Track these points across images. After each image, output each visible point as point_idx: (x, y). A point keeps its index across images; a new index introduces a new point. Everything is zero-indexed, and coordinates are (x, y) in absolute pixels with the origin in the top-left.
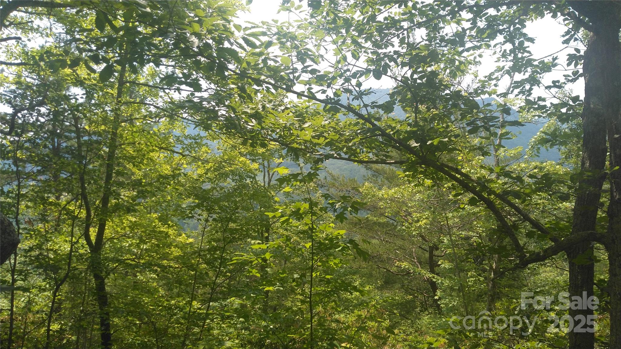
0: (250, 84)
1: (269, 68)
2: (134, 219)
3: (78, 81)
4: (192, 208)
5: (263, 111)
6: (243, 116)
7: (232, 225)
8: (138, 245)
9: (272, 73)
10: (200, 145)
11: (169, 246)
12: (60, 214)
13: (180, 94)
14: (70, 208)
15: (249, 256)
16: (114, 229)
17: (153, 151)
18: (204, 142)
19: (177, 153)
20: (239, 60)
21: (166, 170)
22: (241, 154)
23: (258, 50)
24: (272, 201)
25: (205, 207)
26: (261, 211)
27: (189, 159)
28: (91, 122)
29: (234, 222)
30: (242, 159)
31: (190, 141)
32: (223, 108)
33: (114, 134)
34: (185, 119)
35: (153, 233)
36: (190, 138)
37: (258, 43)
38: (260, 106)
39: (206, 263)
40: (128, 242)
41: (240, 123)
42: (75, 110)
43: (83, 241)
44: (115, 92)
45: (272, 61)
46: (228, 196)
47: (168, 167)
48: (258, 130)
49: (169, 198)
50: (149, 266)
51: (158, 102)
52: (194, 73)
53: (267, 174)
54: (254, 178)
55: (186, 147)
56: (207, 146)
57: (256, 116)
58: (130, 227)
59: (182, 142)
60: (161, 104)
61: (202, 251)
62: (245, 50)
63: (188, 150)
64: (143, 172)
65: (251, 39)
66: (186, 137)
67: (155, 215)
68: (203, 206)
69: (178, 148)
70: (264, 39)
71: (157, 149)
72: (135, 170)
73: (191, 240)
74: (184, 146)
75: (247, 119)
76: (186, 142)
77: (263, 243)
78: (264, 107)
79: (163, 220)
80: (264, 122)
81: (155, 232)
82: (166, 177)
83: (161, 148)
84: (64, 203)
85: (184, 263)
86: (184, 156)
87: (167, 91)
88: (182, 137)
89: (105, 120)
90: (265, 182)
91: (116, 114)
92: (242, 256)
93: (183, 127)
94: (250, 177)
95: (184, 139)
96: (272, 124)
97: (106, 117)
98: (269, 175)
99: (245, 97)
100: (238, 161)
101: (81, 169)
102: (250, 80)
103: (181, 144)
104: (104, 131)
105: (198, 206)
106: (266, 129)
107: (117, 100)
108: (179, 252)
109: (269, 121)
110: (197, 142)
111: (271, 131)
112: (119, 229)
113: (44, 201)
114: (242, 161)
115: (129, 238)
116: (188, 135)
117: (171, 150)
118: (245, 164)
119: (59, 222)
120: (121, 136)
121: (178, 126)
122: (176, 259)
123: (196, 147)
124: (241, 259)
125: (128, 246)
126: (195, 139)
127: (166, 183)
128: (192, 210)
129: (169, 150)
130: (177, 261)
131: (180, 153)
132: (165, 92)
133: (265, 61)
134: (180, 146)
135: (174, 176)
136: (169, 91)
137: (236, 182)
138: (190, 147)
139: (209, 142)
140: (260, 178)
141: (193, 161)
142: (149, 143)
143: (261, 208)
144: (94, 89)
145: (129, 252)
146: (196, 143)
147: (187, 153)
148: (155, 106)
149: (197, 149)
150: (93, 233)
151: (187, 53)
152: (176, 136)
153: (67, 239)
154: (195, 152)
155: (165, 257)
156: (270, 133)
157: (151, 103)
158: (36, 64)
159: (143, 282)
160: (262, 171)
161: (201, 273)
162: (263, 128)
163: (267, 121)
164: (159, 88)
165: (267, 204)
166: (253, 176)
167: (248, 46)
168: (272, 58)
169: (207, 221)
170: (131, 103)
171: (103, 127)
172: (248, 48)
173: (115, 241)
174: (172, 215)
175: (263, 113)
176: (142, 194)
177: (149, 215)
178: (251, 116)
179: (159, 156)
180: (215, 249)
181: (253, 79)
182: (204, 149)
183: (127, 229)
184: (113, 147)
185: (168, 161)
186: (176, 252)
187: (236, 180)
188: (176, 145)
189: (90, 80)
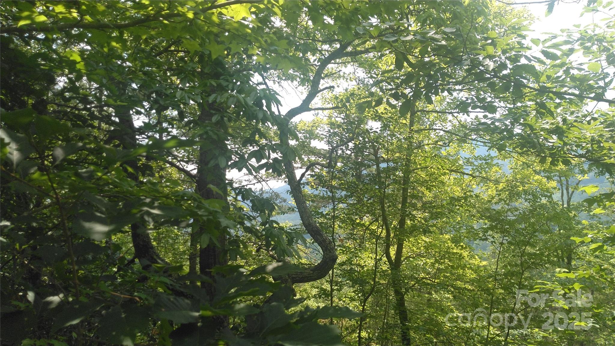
0: (551, 99)
1: (573, 78)
2: (427, 240)
3: (376, 116)
4: (485, 231)
5: (563, 124)
6: (542, 133)
7: (529, 249)
8: (433, 265)
9: (578, 83)
10: (490, 165)
11: (464, 267)
12: (365, 233)
13: (469, 116)
14: (373, 228)
15: (553, 286)
16: (410, 248)
17: (445, 174)
18: (495, 162)
19: (467, 174)
20: (537, 75)
21: (458, 192)
22: (537, 173)
23: (558, 62)
24: (574, 222)
25: (499, 229)
26: (560, 234)
27: (478, 180)
28: (387, 150)
29: (533, 246)
30: (537, 177)
31: (480, 162)
32: (519, 127)
33: (409, 160)
34: (474, 140)
35: (448, 254)
36: (480, 159)
37: (559, 53)
38: (559, 119)
39: (502, 288)
40: (422, 261)
41: (538, 141)
42: (375, 142)
43: (385, 259)
44: (408, 122)
45: (576, 70)
46: (523, 218)
47: (458, 189)
48: (559, 147)
49: (459, 219)
50: (443, 286)
51: (447, 126)
52: (482, 93)
53: (565, 191)
54: (550, 197)
55: (477, 168)
56: (498, 166)
57: (558, 131)
58: (425, 247)
59: (472, 164)
60: (450, 128)
61: (498, 275)
62: (544, 63)
63: (478, 171)
64: (433, 194)
65: (551, 50)
66: (476, 158)
67: (447, 236)
68: (497, 229)
69: (468, 170)
70: (566, 48)
71: (447, 171)
72: (427, 193)
73: (484, 263)
74: (474, 168)
75: (546, 136)
76: (476, 163)
77: (570, 272)
78: (564, 120)
79: (456, 241)
80: (567, 137)
81: (449, 253)
82: (458, 199)
83: (452, 171)
84: (368, 223)
85: (480, 287)
86: (474, 177)
87: (455, 115)
88: (472, 159)
89: (400, 148)
90: (563, 201)
91: (410, 142)
92: (545, 284)
93: (472, 148)
94: (546, 196)
95: (474, 160)
96: (576, 137)
97: (401, 145)
98: (568, 193)
99: (545, 113)
100: (533, 179)
101: (381, 193)
102: (551, 95)
103: (471, 165)
104: (399, 158)
105: (492, 228)
106: (570, 145)
107: (410, 128)
108: (473, 275)
109: (573, 135)
110: (488, 161)
111: (576, 146)
112: (415, 249)
113: (353, 222)
114: (538, 179)
115: (423, 257)
116: (478, 157)
117: (461, 172)
118: (540, 183)
119: (363, 240)
120: (415, 163)
121: (467, 147)
122: (472, 282)
123: (486, 168)
124: (544, 288)
125: (423, 265)
126: (485, 160)
127: (459, 206)
128: (485, 232)
129: (459, 172)
130: (473, 284)
131: (471, 175)
132: (453, 116)
133: (567, 72)
134: (470, 168)
135: (465, 198)
136: (458, 114)
137: (529, 202)
138: (480, 168)
139: (500, 162)
140: (556, 196)
141: (481, 181)
142: (440, 167)
143: (560, 230)
144: (390, 122)
145: (424, 270)
146: (486, 163)
147: (477, 174)
148: (444, 131)
149: (487, 169)
150: (393, 252)
151: (480, 77)
152: (466, 158)
153: (370, 255)
154: (486, 173)
155: (460, 278)
156: (575, 148)
157: (440, 128)
158: (344, 106)
159: (438, 301)
160: (559, 189)
161: (498, 298)
162: (565, 144)
163: (570, 136)
164: (448, 113)
165: (567, 226)
166: (549, 194)
167: (547, 58)
168: (575, 66)
169: (502, 244)
170: (422, 130)
171: (397, 155)
172: (548, 61)
173: (411, 259)
174: (465, 237)
175: (565, 127)
176: (435, 216)
177: (441, 236)
178: (550, 132)
179: (450, 179)
180: (512, 274)
181: (555, 93)
182: (494, 169)
183: (422, 248)
184: (407, 172)
185: (458, 182)
186: (470, 274)
187: (529, 199)
188: (467, 167)
189: (387, 113)
